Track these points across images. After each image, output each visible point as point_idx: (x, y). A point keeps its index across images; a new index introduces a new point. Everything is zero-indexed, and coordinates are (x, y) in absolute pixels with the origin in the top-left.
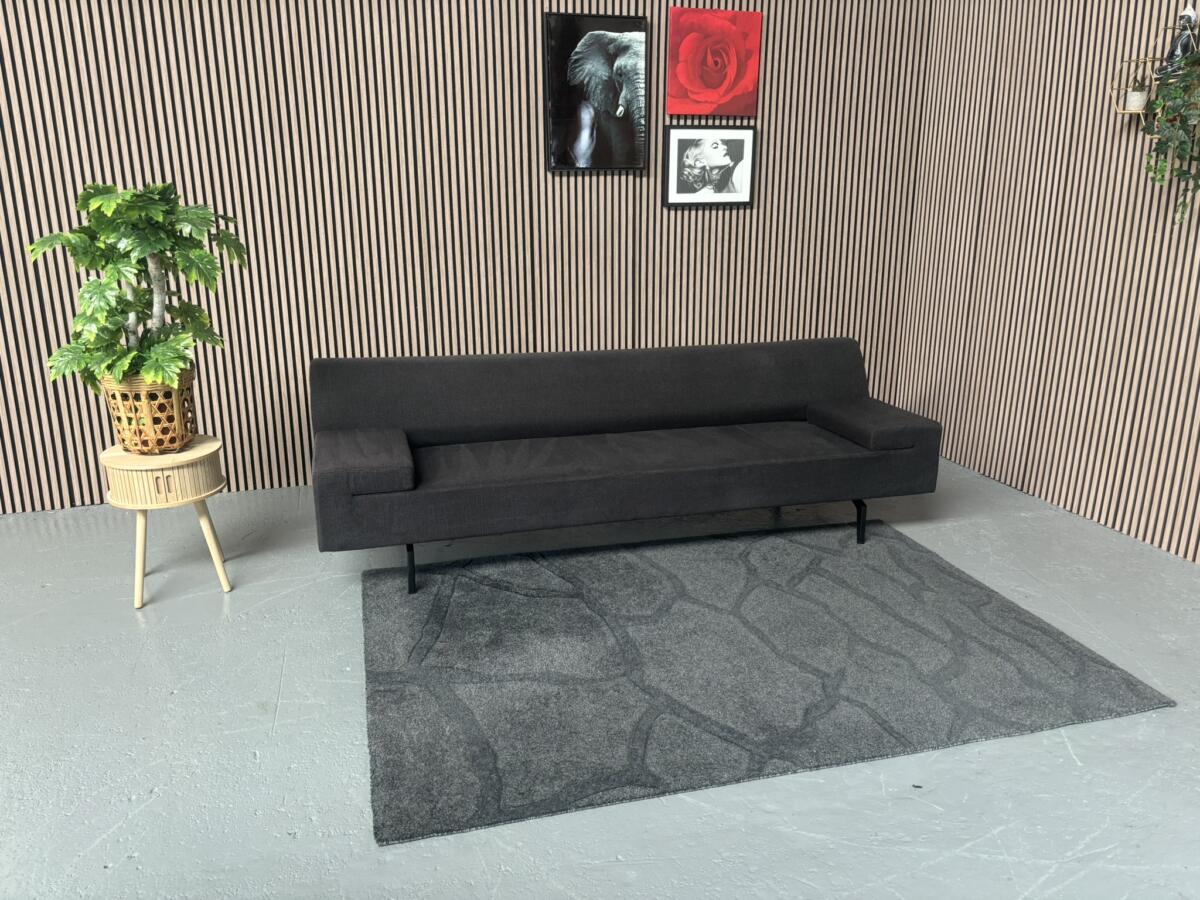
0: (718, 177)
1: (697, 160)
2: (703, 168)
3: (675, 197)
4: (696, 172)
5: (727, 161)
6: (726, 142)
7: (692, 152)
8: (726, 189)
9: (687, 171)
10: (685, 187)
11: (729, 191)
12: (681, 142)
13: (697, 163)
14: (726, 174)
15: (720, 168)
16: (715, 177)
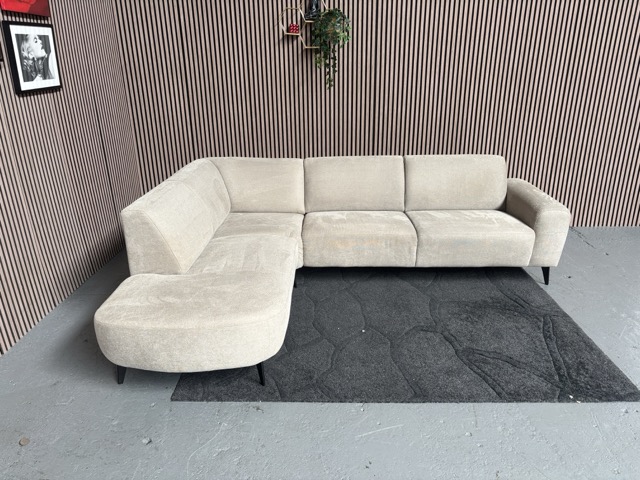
1: (29, 53)
2: (33, 59)
3: (25, 86)
4: (31, 62)
5: (42, 53)
6: (40, 37)
7: (25, 45)
8: (48, 76)
9: (25, 62)
10: (29, 78)
11: (49, 78)
12: (17, 35)
13: (30, 55)
14: (45, 61)
15: (42, 58)
16: (41, 67)
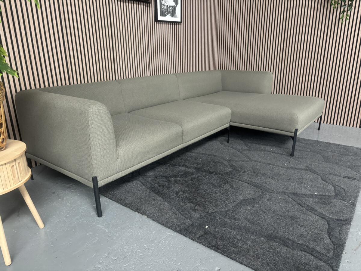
0: (172, 11)
1: (165, 2)
2: (167, 6)
3: (160, 18)
4: (165, 7)
5: (173, 4)
8: (174, 16)
9: (163, 7)
10: (163, 14)
11: (175, 17)
13: (166, 3)
14: (174, 8)
15: (172, 6)
16: (171, 11)
